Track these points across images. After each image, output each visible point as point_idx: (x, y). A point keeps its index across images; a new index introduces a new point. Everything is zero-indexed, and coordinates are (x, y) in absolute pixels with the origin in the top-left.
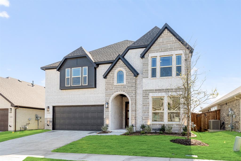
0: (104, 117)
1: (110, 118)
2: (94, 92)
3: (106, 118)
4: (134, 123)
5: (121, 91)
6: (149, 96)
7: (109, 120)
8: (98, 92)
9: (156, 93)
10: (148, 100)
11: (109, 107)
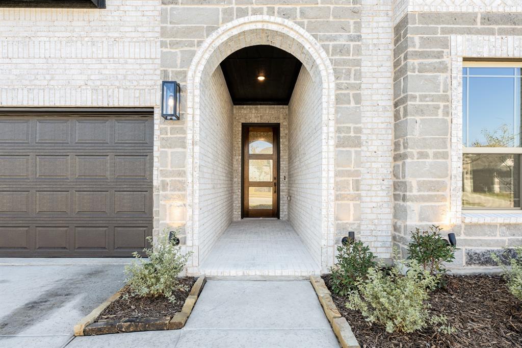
0: (155, 177)
1: (196, 187)
2: (92, 34)
3: (164, 185)
4: (352, 218)
5: (271, 12)
6: (445, 50)
7: (189, 200)
8: (116, 35)
9: (492, 38)
10: (442, 76)
11: (190, 111)
